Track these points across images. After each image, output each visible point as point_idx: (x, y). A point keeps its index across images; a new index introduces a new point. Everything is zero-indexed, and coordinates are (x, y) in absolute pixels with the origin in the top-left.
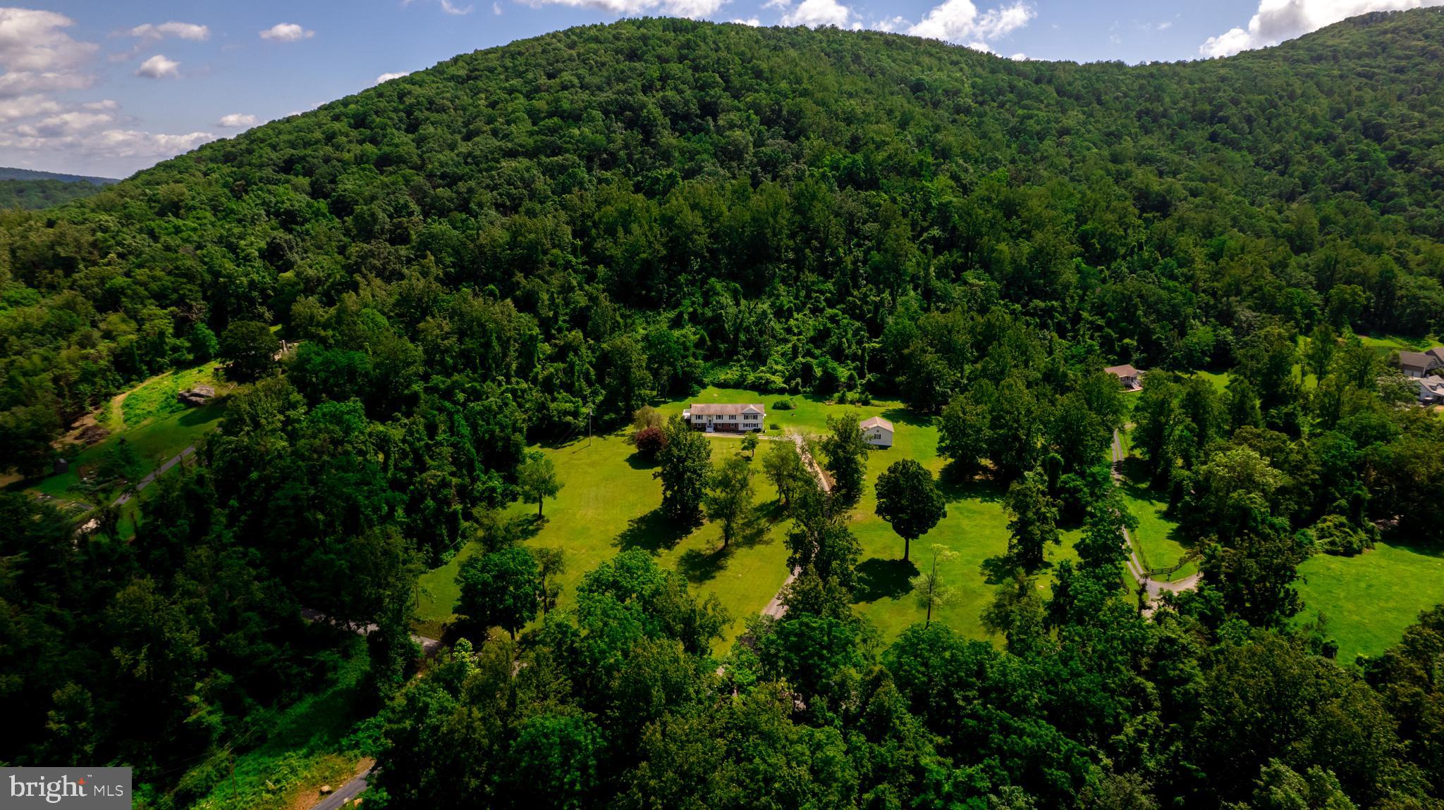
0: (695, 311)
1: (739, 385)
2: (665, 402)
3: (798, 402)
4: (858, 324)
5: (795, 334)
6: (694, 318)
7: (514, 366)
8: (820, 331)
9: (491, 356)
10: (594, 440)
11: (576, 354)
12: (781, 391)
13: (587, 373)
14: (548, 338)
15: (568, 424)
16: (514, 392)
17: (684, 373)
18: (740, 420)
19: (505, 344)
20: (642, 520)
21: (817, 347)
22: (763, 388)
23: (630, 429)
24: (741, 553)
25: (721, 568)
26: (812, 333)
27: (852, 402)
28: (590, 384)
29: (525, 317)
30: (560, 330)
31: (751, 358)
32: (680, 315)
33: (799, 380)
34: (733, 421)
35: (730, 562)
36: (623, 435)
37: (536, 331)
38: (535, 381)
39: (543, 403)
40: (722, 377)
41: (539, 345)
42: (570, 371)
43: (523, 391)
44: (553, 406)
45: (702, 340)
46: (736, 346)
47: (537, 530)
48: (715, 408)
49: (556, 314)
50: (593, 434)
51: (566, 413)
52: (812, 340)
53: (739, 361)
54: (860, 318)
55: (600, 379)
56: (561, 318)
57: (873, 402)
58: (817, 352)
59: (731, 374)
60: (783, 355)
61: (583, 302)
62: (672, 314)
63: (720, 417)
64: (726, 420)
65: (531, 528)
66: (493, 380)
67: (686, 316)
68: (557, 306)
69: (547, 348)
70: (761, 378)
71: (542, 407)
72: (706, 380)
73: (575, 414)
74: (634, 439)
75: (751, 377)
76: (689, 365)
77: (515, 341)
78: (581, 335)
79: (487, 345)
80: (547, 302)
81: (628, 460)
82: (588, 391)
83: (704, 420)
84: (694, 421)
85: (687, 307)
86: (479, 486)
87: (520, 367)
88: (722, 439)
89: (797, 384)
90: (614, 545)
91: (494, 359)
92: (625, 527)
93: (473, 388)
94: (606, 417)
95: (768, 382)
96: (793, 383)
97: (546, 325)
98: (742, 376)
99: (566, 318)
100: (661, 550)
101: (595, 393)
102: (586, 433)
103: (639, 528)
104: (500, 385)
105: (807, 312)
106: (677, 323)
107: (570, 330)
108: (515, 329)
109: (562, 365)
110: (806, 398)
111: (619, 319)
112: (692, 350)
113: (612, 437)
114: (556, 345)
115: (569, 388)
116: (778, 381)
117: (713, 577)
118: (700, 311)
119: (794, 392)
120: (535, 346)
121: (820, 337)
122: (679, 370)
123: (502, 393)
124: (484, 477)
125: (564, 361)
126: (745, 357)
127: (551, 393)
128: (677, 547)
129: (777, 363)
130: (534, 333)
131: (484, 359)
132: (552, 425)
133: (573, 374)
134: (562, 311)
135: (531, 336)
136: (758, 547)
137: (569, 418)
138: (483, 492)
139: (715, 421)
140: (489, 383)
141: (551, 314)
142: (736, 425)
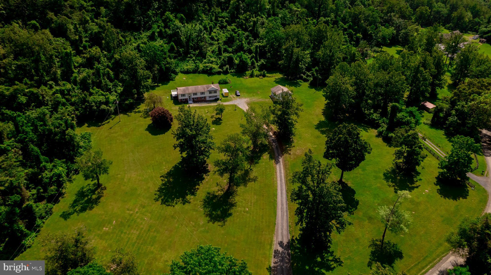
0: (161, 30)
1: (195, 71)
2: (158, 86)
3: (229, 77)
4: (247, 33)
5: (215, 41)
6: (161, 35)
7: (59, 72)
8: (229, 38)
9: (41, 67)
10: (121, 117)
11: (99, 63)
12: (219, 73)
13: (108, 74)
14: (79, 53)
15: (104, 110)
16: (62, 92)
17: (167, 68)
18: (207, 95)
19: (50, 59)
20: (169, 174)
21: (229, 47)
22: (209, 72)
23: (143, 107)
24: (240, 189)
25: (232, 205)
26: (224, 39)
27: (257, 76)
28: (111, 80)
29: (61, 40)
30: (85, 47)
31: (197, 56)
32: (153, 33)
33: (228, 66)
34: (203, 96)
35: (237, 199)
36: (139, 112)
37: (69, 49)
38: (75, 82)
39: (84, 99)
40: (186, 68)
41: (74, 58)
42: (97, 73)
43: (69, 91)
44: (91, 99)
45: (172, 47)
46: (188, 49)
47: (99, 198)
48: (191, 89)
49: (80, 37)
50: (121, 113)
51: (101, 103)
52: (225, 43)
53: (191, 57)
54: (245, 30)
55: (117, 76)
56: (84, 40)
57: (267, 75)
58: (230, 50)
59: (189, 65)
60: (213, 52)
61: (96, 29)
62: (149, 33)
63: (195, 94)
64: (199, 96)
65: (94, 197)
66: (46, 85)
67: (156, 34)
68: (81, 33)
69: (79, 59)
70: (207, 67)
71: (84, 101)
72: (177, 70)
73: (107, 103)
74: (146, 114)
75: (201, 66)
76: (168, 63)
77: (56, 57)
78: (99, 50)
79: (37, 61)
80: (73, 30)
81: (147, 130)
82: (110, 85)
83: (186, 97)
84: (180, 98)
85: (156, 28)
86: (47, 174)
87: (63, 73)
88: (200, 108)
89: (227, 69)
90: (156, 200)
91: (44, 69)
92: (159, 183)
93: (32, 93)
94: (127, 102)
95: (211, 69)
96: (225, 68)
97: (75, 44)
98: (196, 66)
99: (87, 39)
100: (189, 197)
101: (115, 86)
102: (116, 113)
103: (169, 181)
104: (51, 87)
105: (218, 28)
106: (152, 38)
107: (90, 47)
108: (54, 48)
109: (92, 71)
110: (233, 75)
111: (121, 38)
112: (168, 54)
113: (133, 114)
114: (84, 57)
115: (99, 85)
116: (216, 67)
117: (230, 215)
118: (163, 30)
119: (226, 73)
120: (71, 60)
121: (230, 41)
122: (163, 67)
123: (54, 94)
124: (49, 166)
125: (92, 68)
126: (194, 55)
127: (88, 90)
128: (198, 192)
129: (211, 57)
130: (68, 51)
131: (37, 70)
132: (92, 112)
133: (100, 76)
134: (83, 35)
135: (66, 53)
136: (250, 184)
137: (103, 107)
138: (51, 178)
139: (193, 96)
140: (43, 87)
141: (77, 37)
142: (205, 97)
